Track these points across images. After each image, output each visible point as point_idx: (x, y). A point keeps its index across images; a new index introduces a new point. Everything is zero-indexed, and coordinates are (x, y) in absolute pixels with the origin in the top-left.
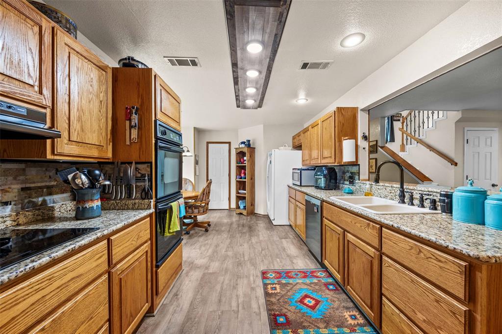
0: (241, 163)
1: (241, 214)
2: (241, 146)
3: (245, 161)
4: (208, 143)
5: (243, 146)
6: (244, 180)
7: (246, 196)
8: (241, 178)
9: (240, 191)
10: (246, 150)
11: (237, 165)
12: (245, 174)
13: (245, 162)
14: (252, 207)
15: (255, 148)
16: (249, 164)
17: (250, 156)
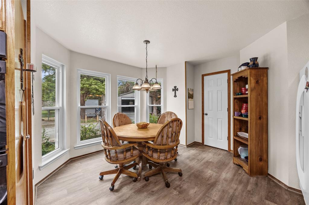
0: (242, 94)
1: (240, 166)
2: (240, 70)
3: (246, 90)
4: (203, 76)
5: (243, 68)
6: (245, 119)
7: (249, 143)
8: (241, 115)
9: (240, 134)
10: (247, 74)
11: (235, 97)
12: (247, 109)
13: (247, 92)
14: (261, 163)
15: (267, 68)
16: (254, 94)
17: (257, 82)
